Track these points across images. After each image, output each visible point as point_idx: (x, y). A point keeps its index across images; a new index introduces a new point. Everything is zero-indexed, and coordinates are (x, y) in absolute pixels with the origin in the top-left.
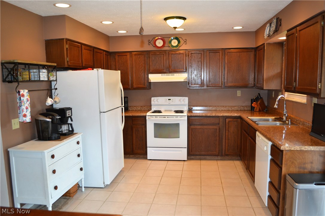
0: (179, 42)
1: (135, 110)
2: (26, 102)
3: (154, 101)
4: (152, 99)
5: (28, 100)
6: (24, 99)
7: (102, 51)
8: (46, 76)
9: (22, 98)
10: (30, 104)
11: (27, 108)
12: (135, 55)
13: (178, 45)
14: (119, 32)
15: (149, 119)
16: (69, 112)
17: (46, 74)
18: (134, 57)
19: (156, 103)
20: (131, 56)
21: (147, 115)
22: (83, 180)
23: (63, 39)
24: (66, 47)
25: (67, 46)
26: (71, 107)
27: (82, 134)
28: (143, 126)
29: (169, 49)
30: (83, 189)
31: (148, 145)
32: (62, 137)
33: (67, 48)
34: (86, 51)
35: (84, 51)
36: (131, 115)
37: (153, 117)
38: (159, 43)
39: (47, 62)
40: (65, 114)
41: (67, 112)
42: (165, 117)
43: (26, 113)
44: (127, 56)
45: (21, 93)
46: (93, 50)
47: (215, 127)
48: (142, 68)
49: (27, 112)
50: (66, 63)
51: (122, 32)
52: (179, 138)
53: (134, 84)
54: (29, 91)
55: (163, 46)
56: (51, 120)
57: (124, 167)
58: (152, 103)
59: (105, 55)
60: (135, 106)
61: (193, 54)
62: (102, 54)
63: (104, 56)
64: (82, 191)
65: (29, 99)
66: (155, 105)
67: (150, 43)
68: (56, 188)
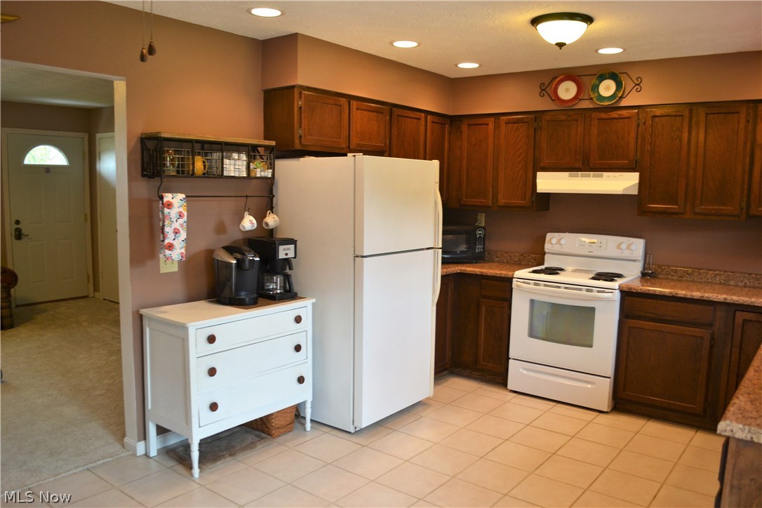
0: (619, 85)
1: (505, 260)
2: (174, 220)
3: (552, 244)
4: (549, 236)
5: (181, 216)
6: (173, 213)
7: (423, 115)
8: (244, 167)
9: (166, 211)
10: (185, 224)
11: (176, 232)
12: (508, 123)
13: (615, 93)
14: (462, 66)
15: (518, 286)
16: (289, 249)
17: (245, 163)
18: (503, 128)
19: (557, 248)
20: (497, 127)
21: (515, 276)
22: (309, 406)
23: (293, 87)
24: (298, 103)
25: (300, 103)
26: (295, 239)
27: (314, 301)
28: (506, 304)
29: (591, 106)
30: (308, 425)
31: (511, 354)
32: (260, 300)
33: (301, 107)
34: (366, 113)
35: (356, 114)
36: (478, 273)
37: (529, 284)
38: (567, 90)
39: (266, 138)
40: (275, 252)
41: (281, 248)
42: (559, 287)
43: (172, 242)
44: (488, 124)
45: (165, 200)
46: (392, 111)
47: (697, 331)
48: (521, 157)
49: (176, 240)
50: (297, 141)
51: (468, 66)
52: (591, 346)
53: (500, 196)
54: (187, 197)
55: (576, 98)
56: (235, 262)
57: (431, 396)
58: (547, 247)
59: (433, 122)
60: (507, 253)
61: (657, 119)
62: (423, 122)
63: (428, 127)
64: (305, 430)
65: (185, 214)
66: (553, 254)
67: (543, 92)
68: (214, 407)
